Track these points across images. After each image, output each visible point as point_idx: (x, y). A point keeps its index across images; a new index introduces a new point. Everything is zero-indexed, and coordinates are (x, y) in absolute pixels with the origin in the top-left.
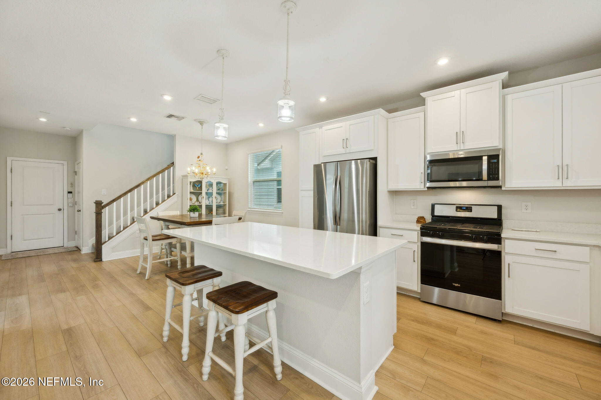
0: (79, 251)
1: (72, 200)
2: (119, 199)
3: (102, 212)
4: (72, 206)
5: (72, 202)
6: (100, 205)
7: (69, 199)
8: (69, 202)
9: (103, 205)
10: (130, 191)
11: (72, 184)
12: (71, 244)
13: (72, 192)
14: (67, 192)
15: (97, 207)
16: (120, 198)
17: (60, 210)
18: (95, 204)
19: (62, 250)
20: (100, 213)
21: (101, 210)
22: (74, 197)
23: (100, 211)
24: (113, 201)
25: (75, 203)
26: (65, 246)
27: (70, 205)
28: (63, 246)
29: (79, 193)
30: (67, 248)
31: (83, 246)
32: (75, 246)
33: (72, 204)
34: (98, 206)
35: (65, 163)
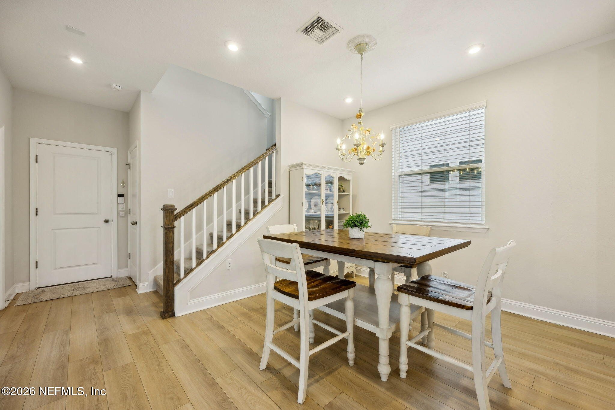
0: (133, 287)
1: (124, 207)
2: (201, 202)
3: (175, 226)
4: (124, 215)
5: (124, 210)
6: (172, 214)
7: (120, 205)
8: (120, 209)
9: (176, 212)
10: (217, 188)
11: (123, 183)
12: (123, 273)
13: (124, 194)
14: (116, 195)
15: (166, 217)
16: (203, 201)
17: (107, 221)
18: (162, 213)
19: (111, 285)
20: (171, 228)
21: (172, 222)
22: (126, 202)
23: (171, 224)
24: (192, 206)
25: (128, 212)
26: (114, 276)
27: (122, 214)
28: (111, 277)
29: (134, 196)
30: (117, 280)
31: (140, 280)
32: (127, 275)
33: (124, 213)
34: (168, 215)
35: (114, 151)
